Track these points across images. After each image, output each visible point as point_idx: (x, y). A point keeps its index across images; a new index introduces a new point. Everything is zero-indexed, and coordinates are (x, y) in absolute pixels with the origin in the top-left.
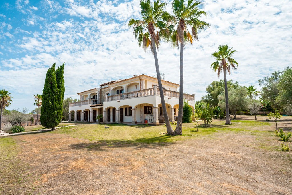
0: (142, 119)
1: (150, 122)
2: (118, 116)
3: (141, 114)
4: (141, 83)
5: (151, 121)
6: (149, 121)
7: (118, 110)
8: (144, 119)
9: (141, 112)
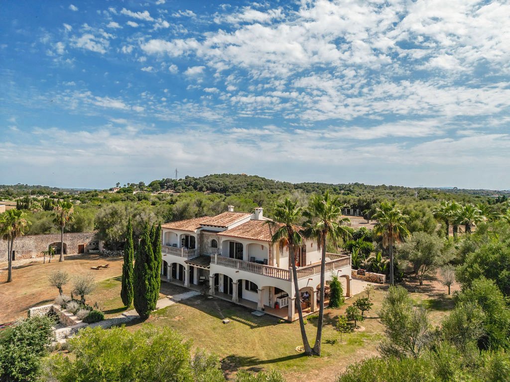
0: (271, 302)
1: (283, 306)
2: (236, 293)
3: (270, 294)
4: (271, 249)
5: (284, 303)
6: (281, 305)
7: (236, 284)
8: (274, 303)
9: (270, 291)
